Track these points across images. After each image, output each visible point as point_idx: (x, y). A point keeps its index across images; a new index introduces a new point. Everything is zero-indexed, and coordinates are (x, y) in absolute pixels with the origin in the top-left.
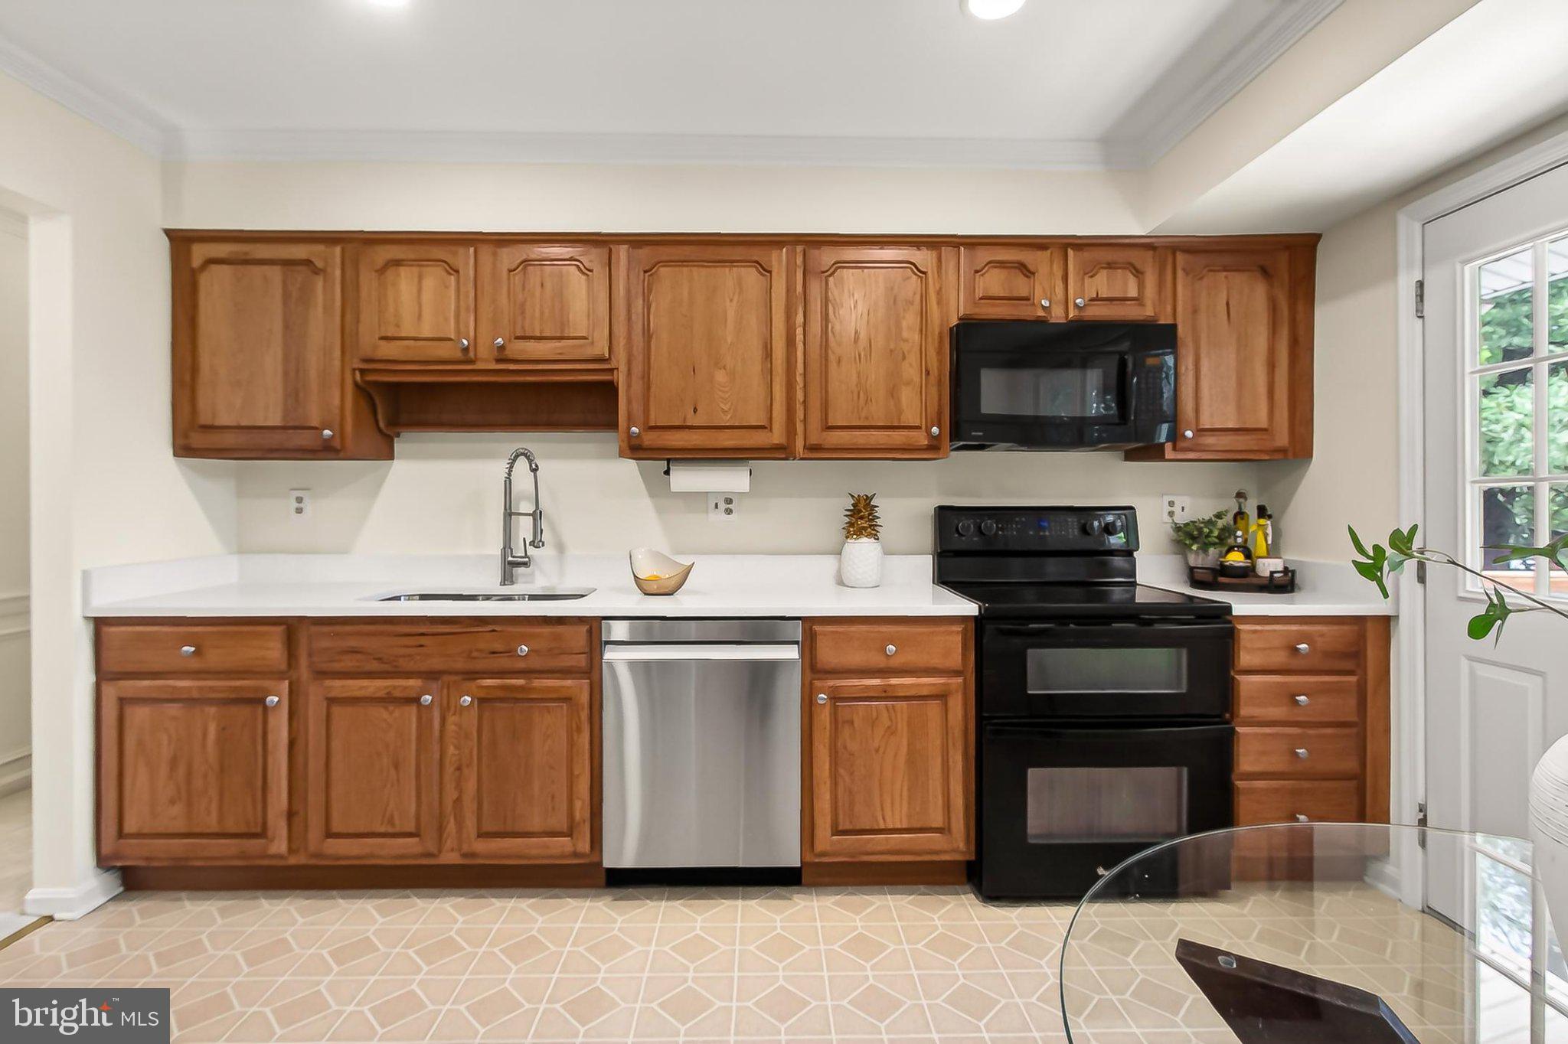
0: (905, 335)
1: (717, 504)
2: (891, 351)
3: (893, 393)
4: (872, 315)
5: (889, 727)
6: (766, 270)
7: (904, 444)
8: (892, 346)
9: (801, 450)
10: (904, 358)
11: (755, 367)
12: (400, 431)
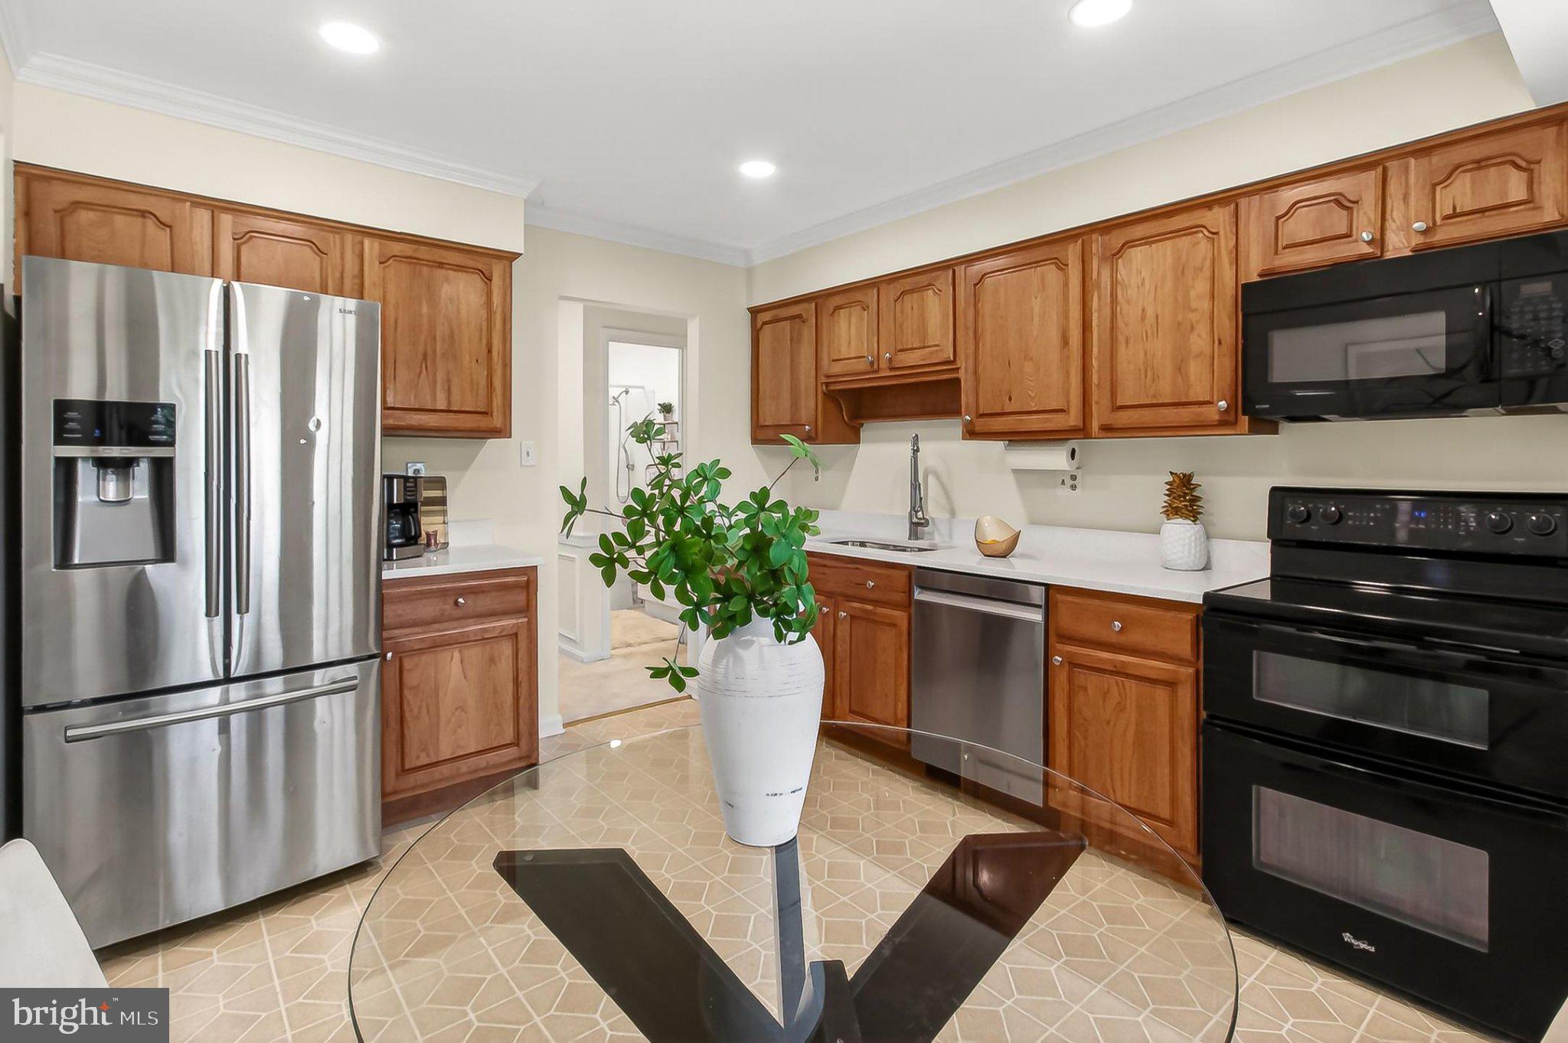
0: (1193, 305)
1: (1063, 481)
2: (1179, 324)
3: (1180, 369)
4: (1158, 289)
5: (1119, 703)
6: (1062, 266)
7: (1192, 421)
8: (1180, 318)
9: (1097, 430)
10: (1192, 329)
11: (1054, 356)
12: (863, 422)
